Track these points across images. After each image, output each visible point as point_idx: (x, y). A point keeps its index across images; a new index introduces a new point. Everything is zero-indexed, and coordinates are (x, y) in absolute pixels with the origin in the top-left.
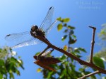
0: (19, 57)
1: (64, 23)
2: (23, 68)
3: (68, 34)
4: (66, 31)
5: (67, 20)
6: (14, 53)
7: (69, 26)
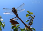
0: (4, 23)
1: (30, 14)
2: (4, 28)
3: (30, 20)
4: (29, 18)
5: (32, 13)
6: (2, 20)
7: (32, 17)
